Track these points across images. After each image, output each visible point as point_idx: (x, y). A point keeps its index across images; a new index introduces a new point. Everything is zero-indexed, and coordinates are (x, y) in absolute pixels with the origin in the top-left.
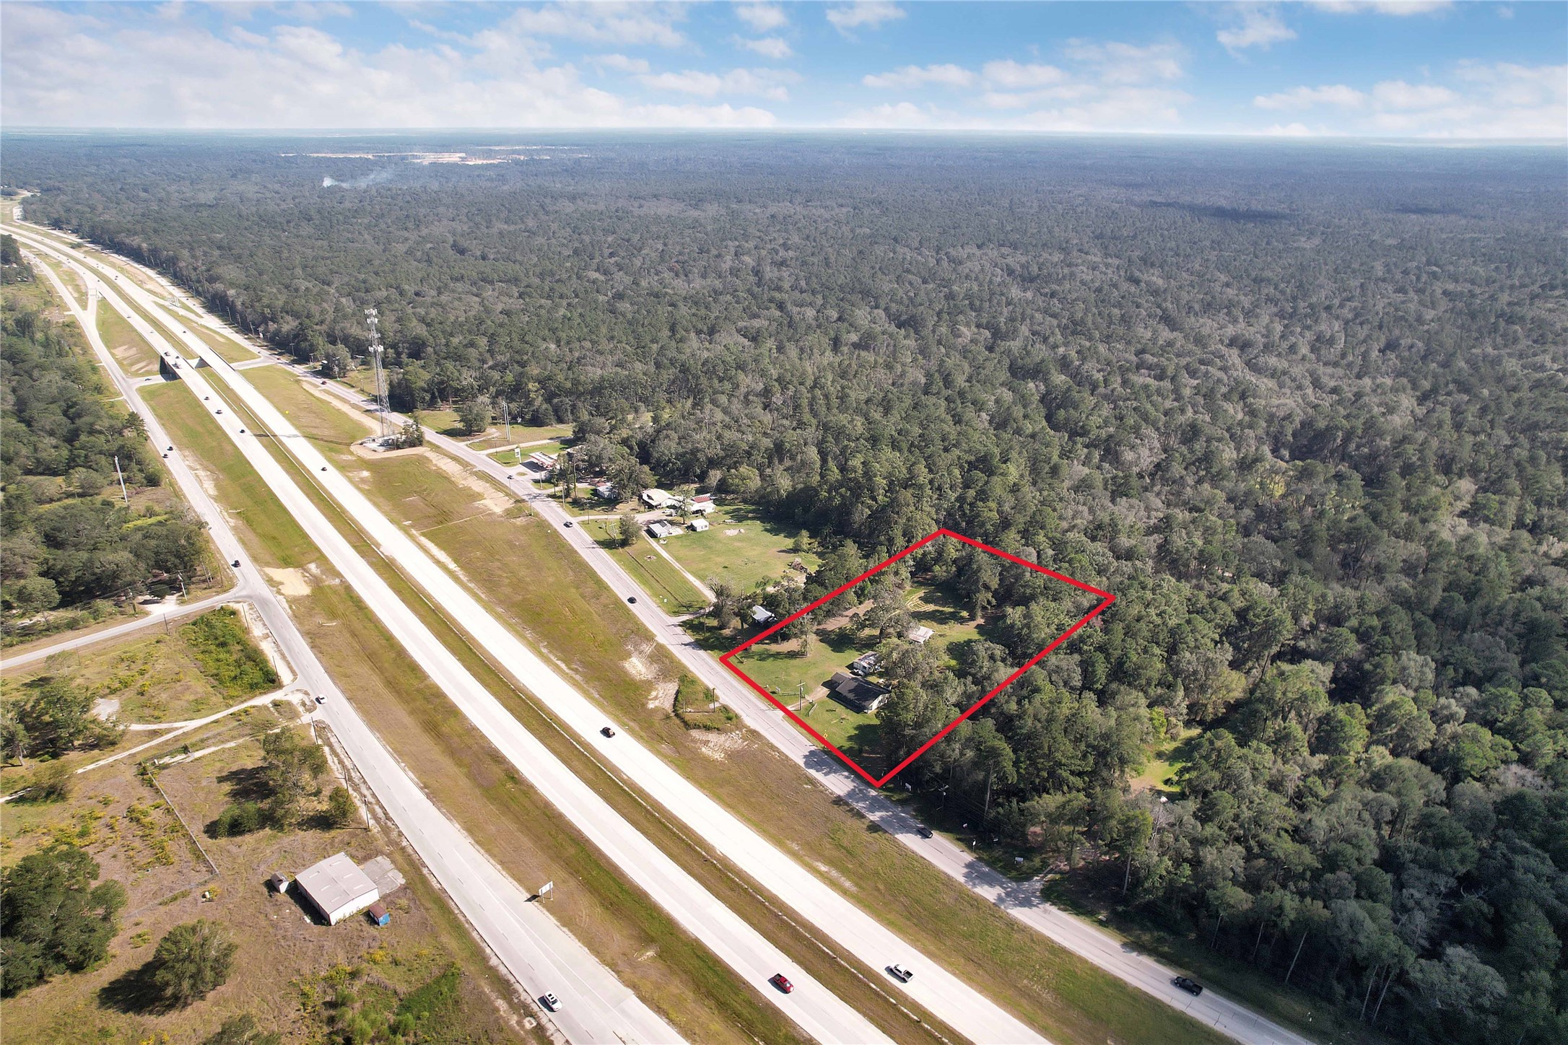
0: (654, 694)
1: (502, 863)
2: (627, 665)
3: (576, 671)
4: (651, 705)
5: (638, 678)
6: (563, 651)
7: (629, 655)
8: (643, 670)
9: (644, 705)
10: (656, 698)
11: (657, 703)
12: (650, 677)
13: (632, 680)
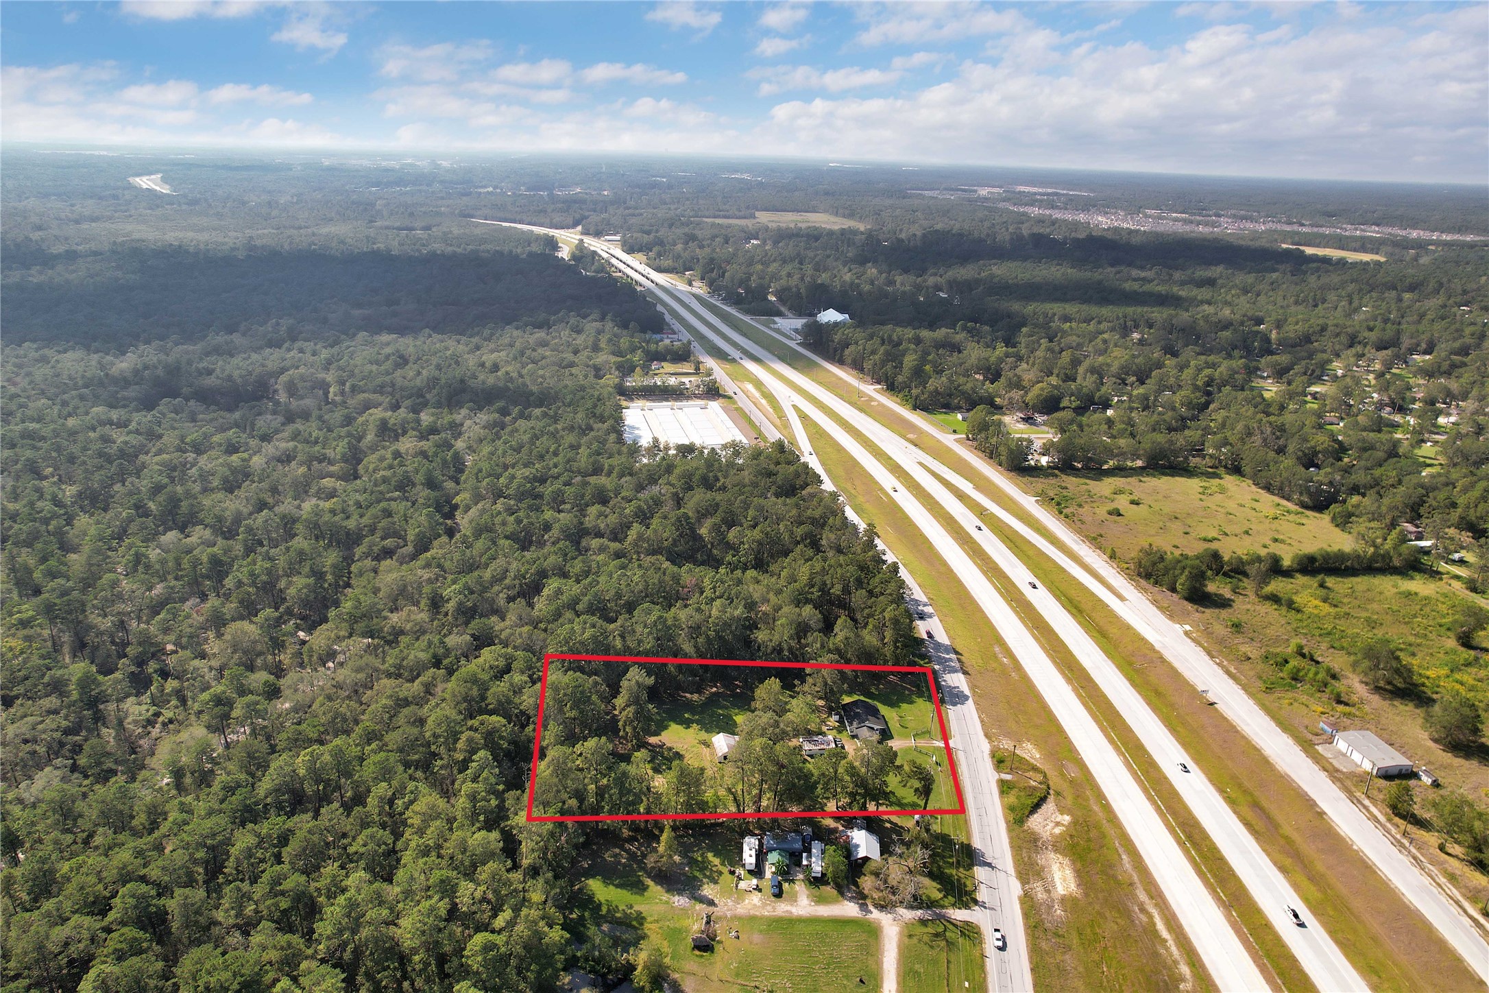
0: (1057, 831)
1: (1237, 731)
2: (1073, 886)
3: (1143, 910)
4: (1067, 819)
5: (1066, 861)
6: (1156, 955)
7: (1063, 900)
8: (1055, 868)
9: (1075, 823)
10: (1058, 824)
11: (1059, 818)
12: (1052, 855)
13: (1073, 862)
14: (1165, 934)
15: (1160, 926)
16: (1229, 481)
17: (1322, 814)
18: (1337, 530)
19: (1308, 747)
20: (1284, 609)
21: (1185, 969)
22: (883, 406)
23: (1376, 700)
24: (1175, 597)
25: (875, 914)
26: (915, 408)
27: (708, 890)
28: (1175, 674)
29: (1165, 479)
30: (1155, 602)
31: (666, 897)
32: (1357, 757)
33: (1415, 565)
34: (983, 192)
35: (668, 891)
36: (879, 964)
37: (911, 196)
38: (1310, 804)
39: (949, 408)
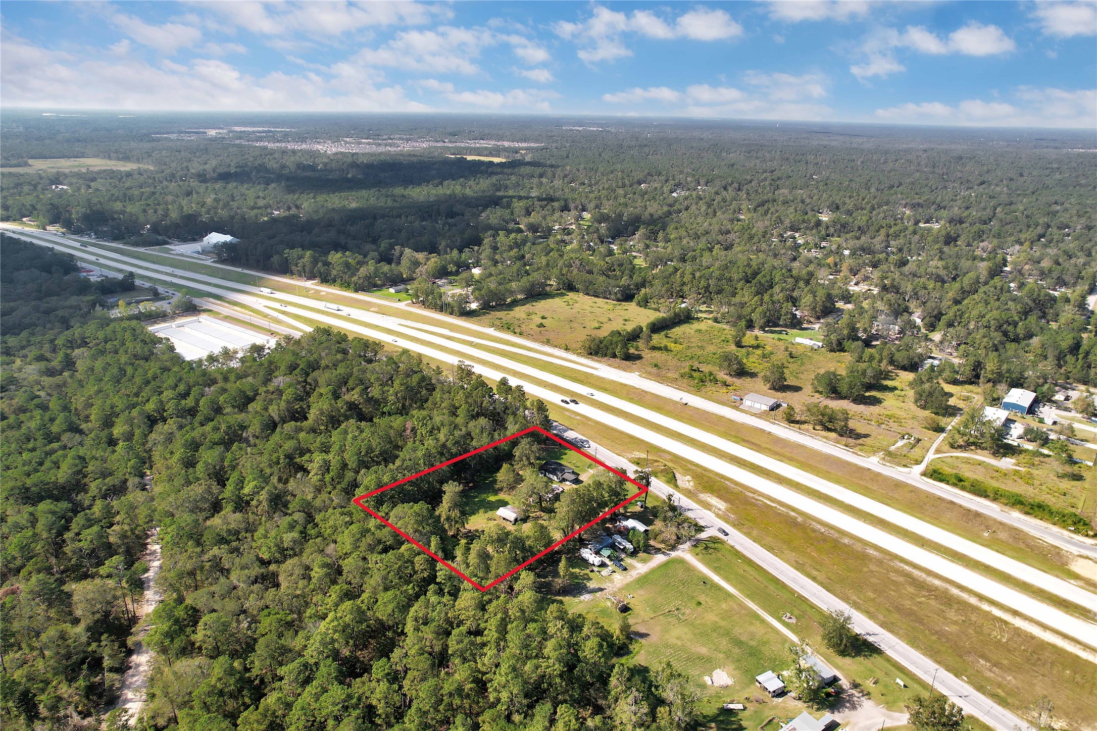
0: (692, 484)
1: (708, 412)
2: (724, 504)
3: (756, 500)
4: (690, 478)
5: (710, 495)
7: (727, 510)
8: (709, 499)
9: (693, 477)
10: (689, 481)
11: (687, 479)
12: (703, 495)
13: (712, 494)
14: (774, 505)
15: (769, 503)
16: (571, 295)
17: (770, 433)
18: (642, 309)
19: (736, 408)
20: (665, 353)
21: (793, 514)
22: (333, 294)
23: (735, 380)
24: (618, 360)
25: (673, 554)
26: (356, 291)
27: (591, 585)
28: (657, 396)
29: (543, 302)
30: (609, 365)
31: (576, 600)
32: (757, 406)
33: (686, 318)
34: (212, 133)
35: (574, 596)
36: (701, 572)
37: (158, 140)
38: (763, 431)
39: (379, 287)
